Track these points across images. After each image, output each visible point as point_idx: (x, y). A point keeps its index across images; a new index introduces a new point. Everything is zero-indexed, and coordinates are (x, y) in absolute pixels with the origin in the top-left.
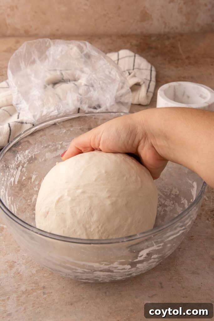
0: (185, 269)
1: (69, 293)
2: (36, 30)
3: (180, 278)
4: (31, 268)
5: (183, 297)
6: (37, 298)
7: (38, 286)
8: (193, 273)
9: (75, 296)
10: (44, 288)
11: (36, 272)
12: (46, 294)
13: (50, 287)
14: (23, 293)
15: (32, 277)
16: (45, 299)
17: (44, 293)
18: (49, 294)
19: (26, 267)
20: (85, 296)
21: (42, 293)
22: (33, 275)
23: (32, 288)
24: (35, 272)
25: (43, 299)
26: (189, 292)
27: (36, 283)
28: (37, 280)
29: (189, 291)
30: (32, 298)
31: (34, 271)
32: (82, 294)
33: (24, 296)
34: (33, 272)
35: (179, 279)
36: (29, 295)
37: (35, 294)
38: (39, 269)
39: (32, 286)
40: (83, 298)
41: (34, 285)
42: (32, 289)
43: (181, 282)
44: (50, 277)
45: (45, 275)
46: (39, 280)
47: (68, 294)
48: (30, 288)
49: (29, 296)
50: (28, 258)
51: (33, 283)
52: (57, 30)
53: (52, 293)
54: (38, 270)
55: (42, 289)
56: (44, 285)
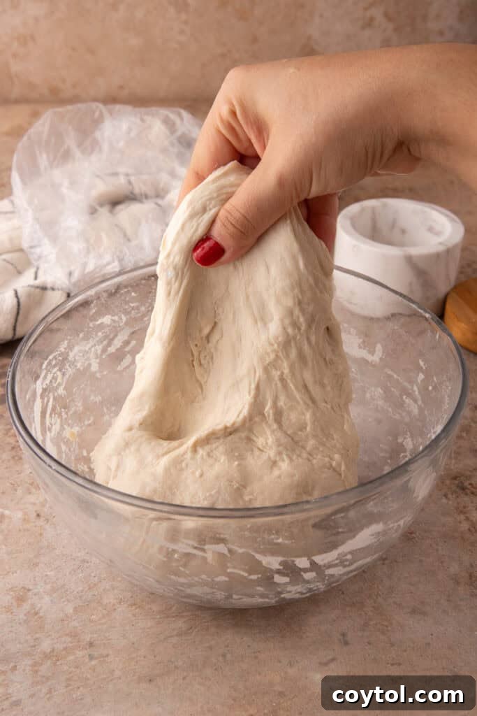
0: (395, 603)
1: (145, 657)
2: (74, 86)
3: (386, 623)
4: (64, 602)
5: (392, 665)
6: (77, 667)
7: (79, 641)
8: (414, 611)
9: (158, 663)
10: (91, 644)
11: (74, 611)
12: (96, 658)
13: (104, 643)
14: (47, 656)
15: (66, 622)
16: (93, 669)
17: (91, 657)
18: (102, 659)
19: (52, 601)
20: (180, 663)
21: (87, 656)
22: (68, 617)
23: (65, 645)
24: (71, 611)
25: (90, 669)
26: (405, 654)
27: (74, 635)
28: (77, 627)
29: (405, 651)
30: (66, 668)
31: (69, 609)
32: (173, 660)
33: (49, 662)
34: (67, 612)
35: (383, 625)
36: (58, 660)
37: (71, 658)
38: (81, 604)
39: (65, 642)
40: (176, 667)
41: (68, 639)
42: (65, 649)
43: (388, 631)
44: (103, 621)
45: (93, 617)
46: (80, 628)
47: (142, 658)
48: (59, 647)
49: (58, 663)
50: (57, 579)
51: (67, 635)
52: (121, 87)
53: (107, 656)
54: (79, 606)
55: (88, 647)
56: (90, 639)
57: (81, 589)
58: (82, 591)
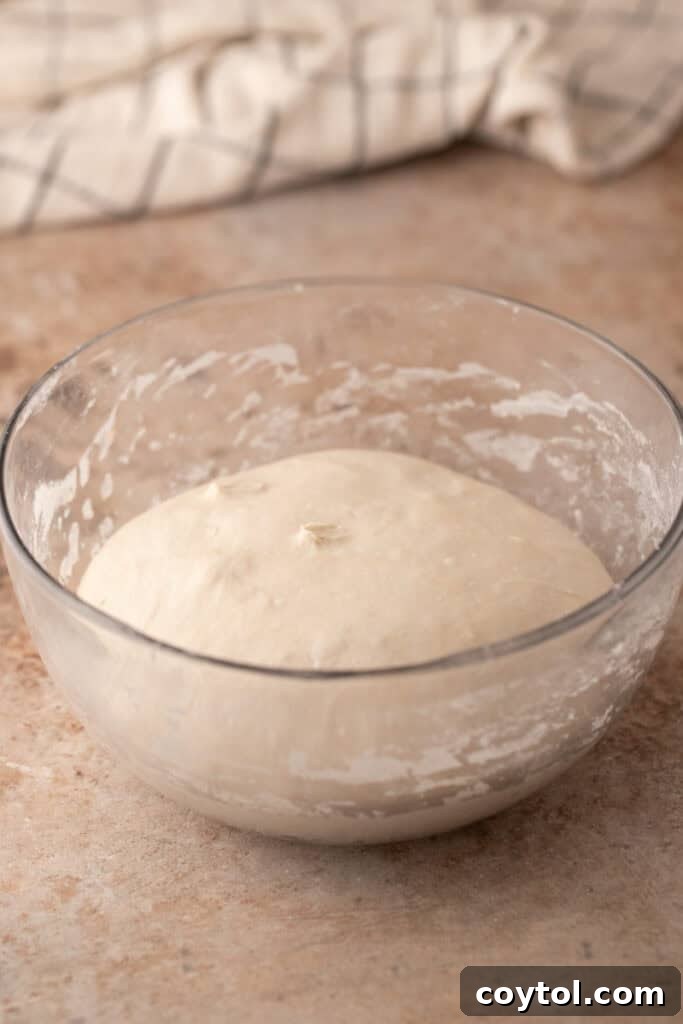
1: (270, 969)
4: (137, 896)
6: (166, 980)
7: (166, 948)
10: (185, 952)
11: (153, 909)
12: (195, 970)
13: (206, 951)
14: (117, 966)
15: (142, 923)
16: (192, 983)
17: (187, 969)
18: (203, 971)
19: (117, 895)
21: (180, 967)
22: (144, 916)
23: (144, 953)
24: (150, 909)
25: (186, 982)
27: (158, 940)
28: (159, 930)
30: (148, 981)
31: (147, 905)
33: (122, 973)
34: (143, 911)
36: (136, 971)
37: (157, 968)
38: (164, 900)
39: (144, 949)
41: (149, 945)
42: (146, 957)
44: (202, 922)
45: (186, 918)
46: (168, 931)
48: (137, 954)
49: (136, 974)
50: (122, 867)
51: (145, 940)
53: (212, 966)
54: (162, 903)
55: (180, 955)
56: (183, 946)
57: (162, 879)
58: (165, 883)
